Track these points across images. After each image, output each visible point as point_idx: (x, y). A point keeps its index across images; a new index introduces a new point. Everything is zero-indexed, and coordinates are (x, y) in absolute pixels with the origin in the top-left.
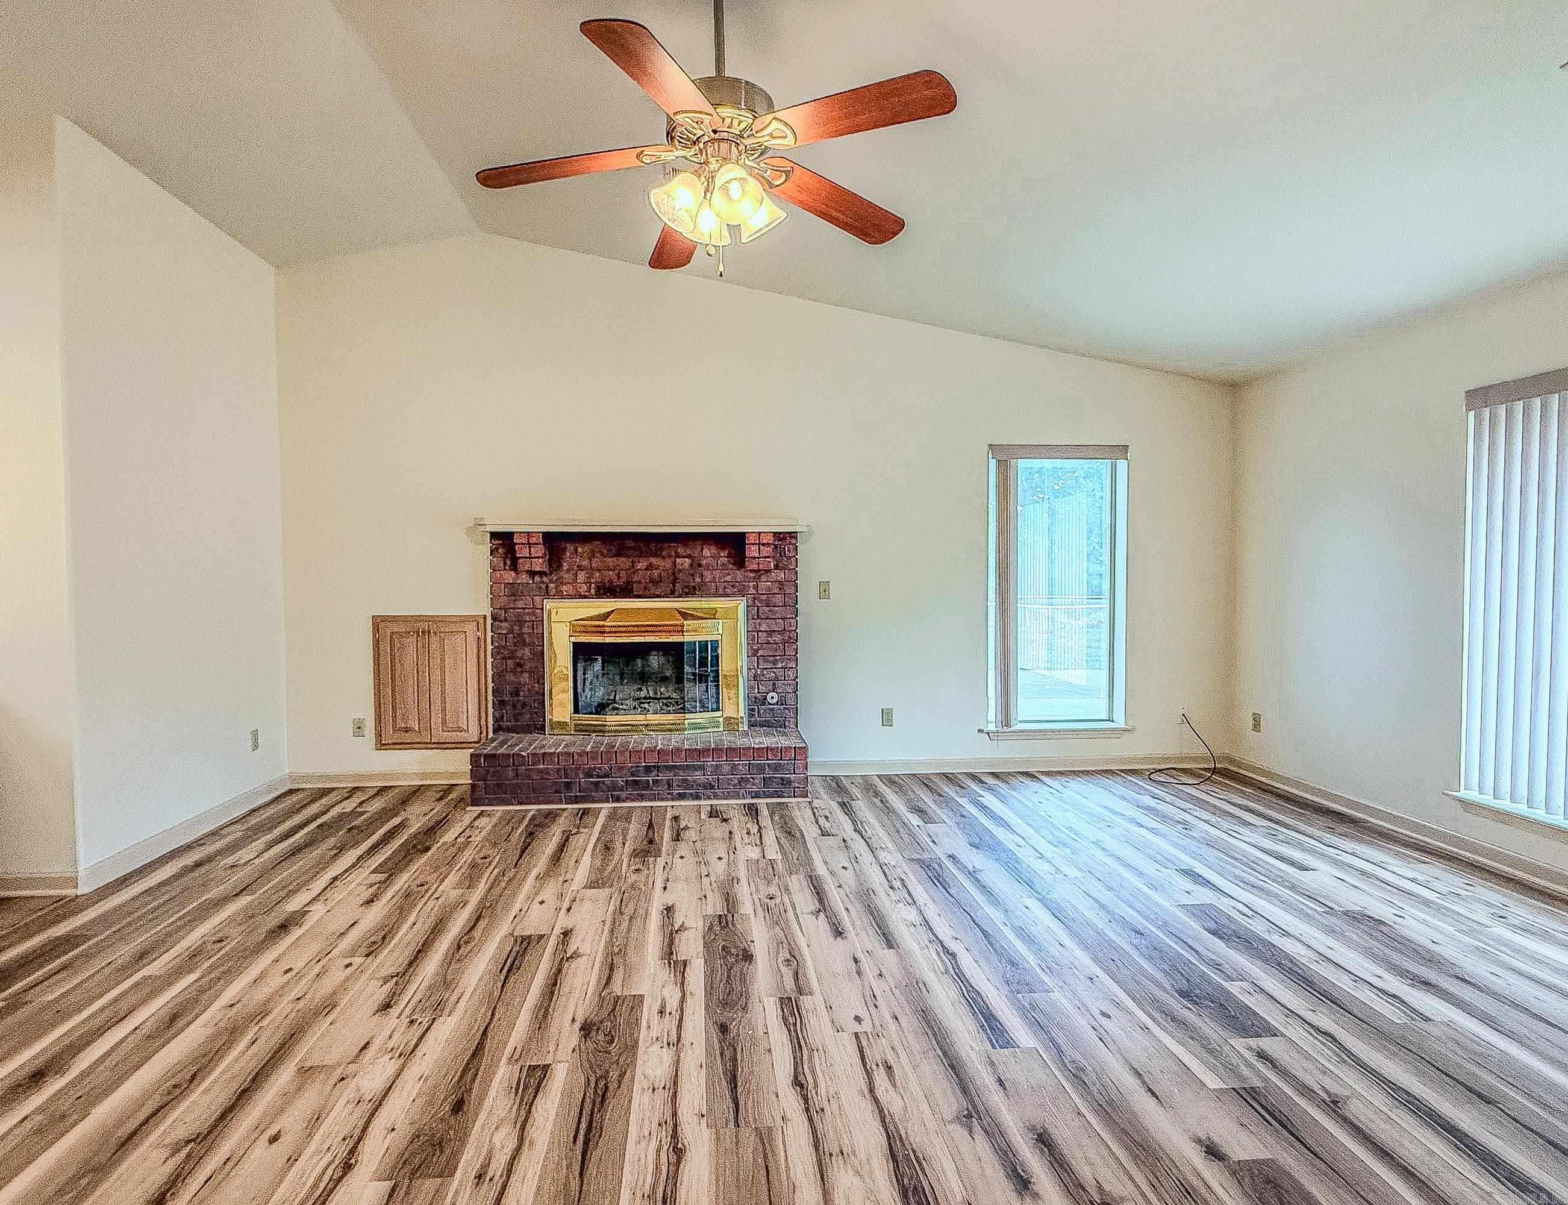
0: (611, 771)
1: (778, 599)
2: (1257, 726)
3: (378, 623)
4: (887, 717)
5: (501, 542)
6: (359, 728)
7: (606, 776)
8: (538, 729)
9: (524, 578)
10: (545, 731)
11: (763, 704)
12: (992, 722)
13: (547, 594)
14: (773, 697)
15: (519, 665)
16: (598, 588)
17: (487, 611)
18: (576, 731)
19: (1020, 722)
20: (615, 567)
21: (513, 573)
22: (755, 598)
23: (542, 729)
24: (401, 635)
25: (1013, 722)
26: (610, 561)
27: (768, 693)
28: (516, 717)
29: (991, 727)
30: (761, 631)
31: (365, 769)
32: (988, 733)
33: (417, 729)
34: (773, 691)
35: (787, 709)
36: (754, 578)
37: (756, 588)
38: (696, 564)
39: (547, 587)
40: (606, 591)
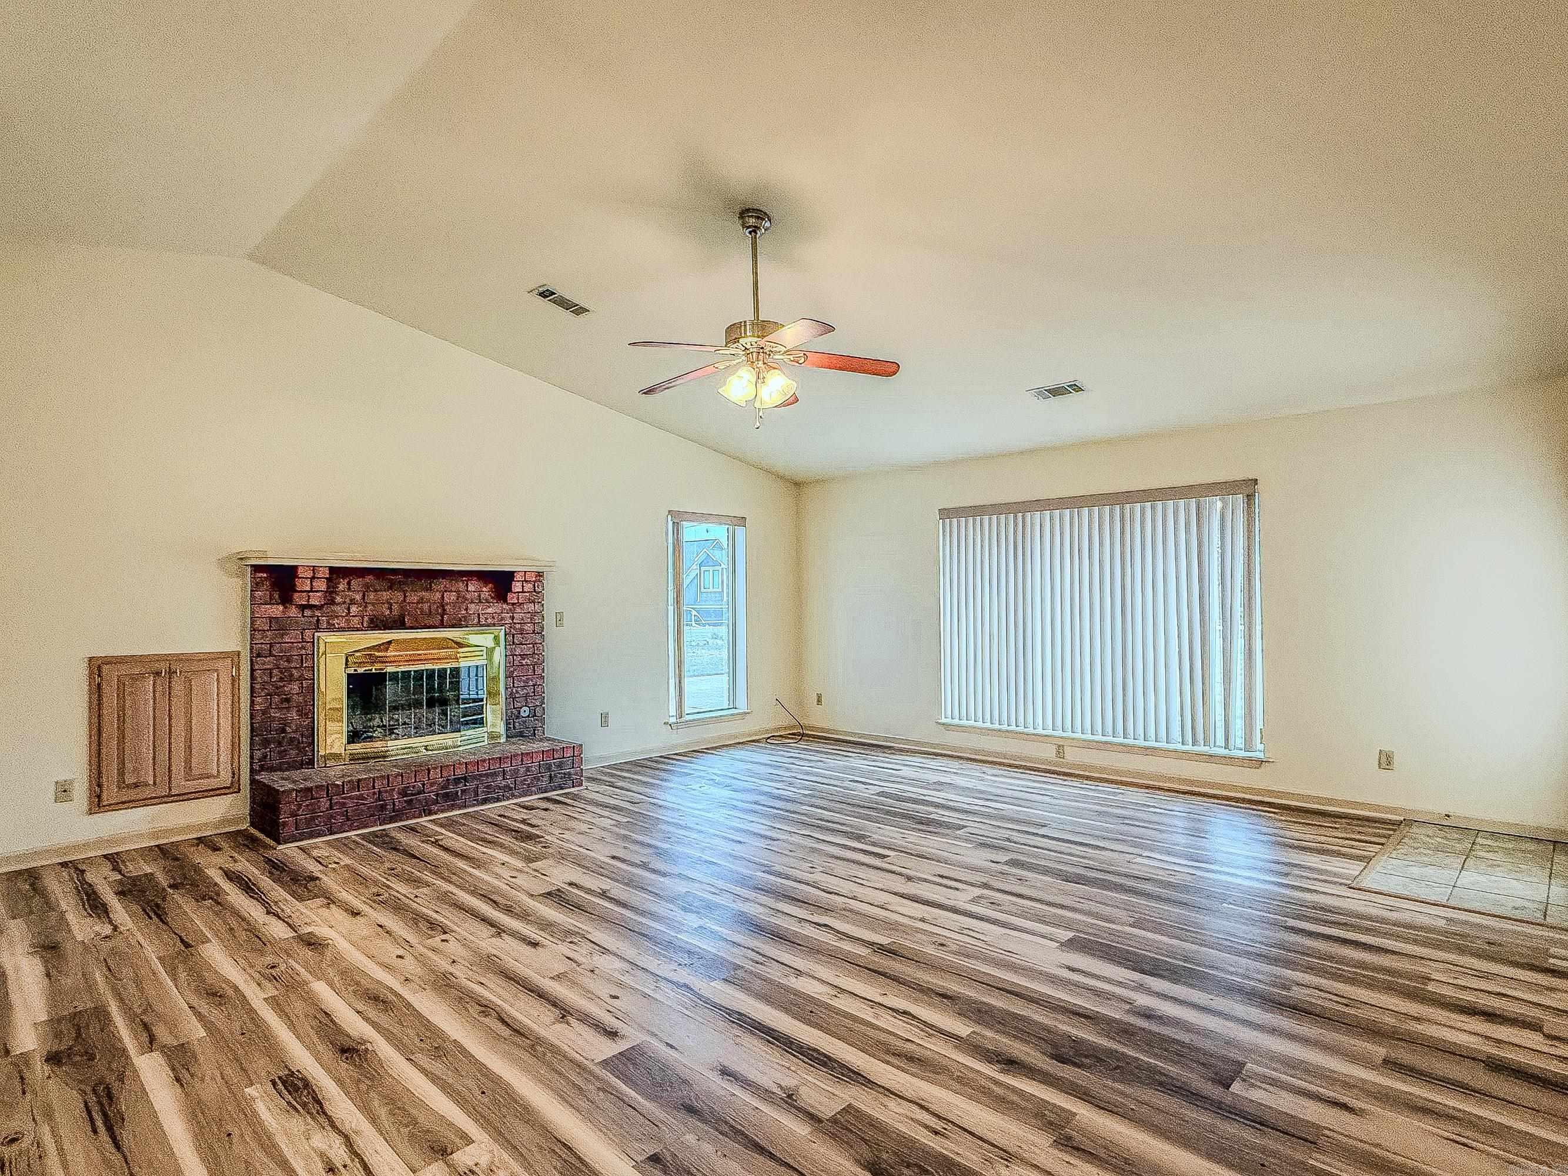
0: (424, 787)
1: (528, 627)
2: (819, 701)
3: (97, 667)
4: (604, 719)
5: (265, 575)
6: (63, 792)
7: (419, 793)
8: (307, 763)
9: (293, 612)
10: (314, 765)
11: (518, 717)
12: (673, 716)
13: (317, 627)
14: (525, 712)
15: (288, 700)
16: (371, 621)
17: (244, 647)
18: (350, 760)
19: (687, 714)
20: (388, 600)
21: (281, 608)
22: (511, 627)
23: (311, 763)
24: (134, 678)
25: (684, 714)
26: (385, 595)
27: (521, 708)
28: (282, 754)
29: (673, 720)
30: (516, 655)
31: (72, 839)
32: (670, 725)
33: (151, 782)
34: (526, 706)
35: (537, 720)
36: (510, 609)
37: (513, 618)
38: (461, 598)
39: (318, 620)
40: (377, 624)
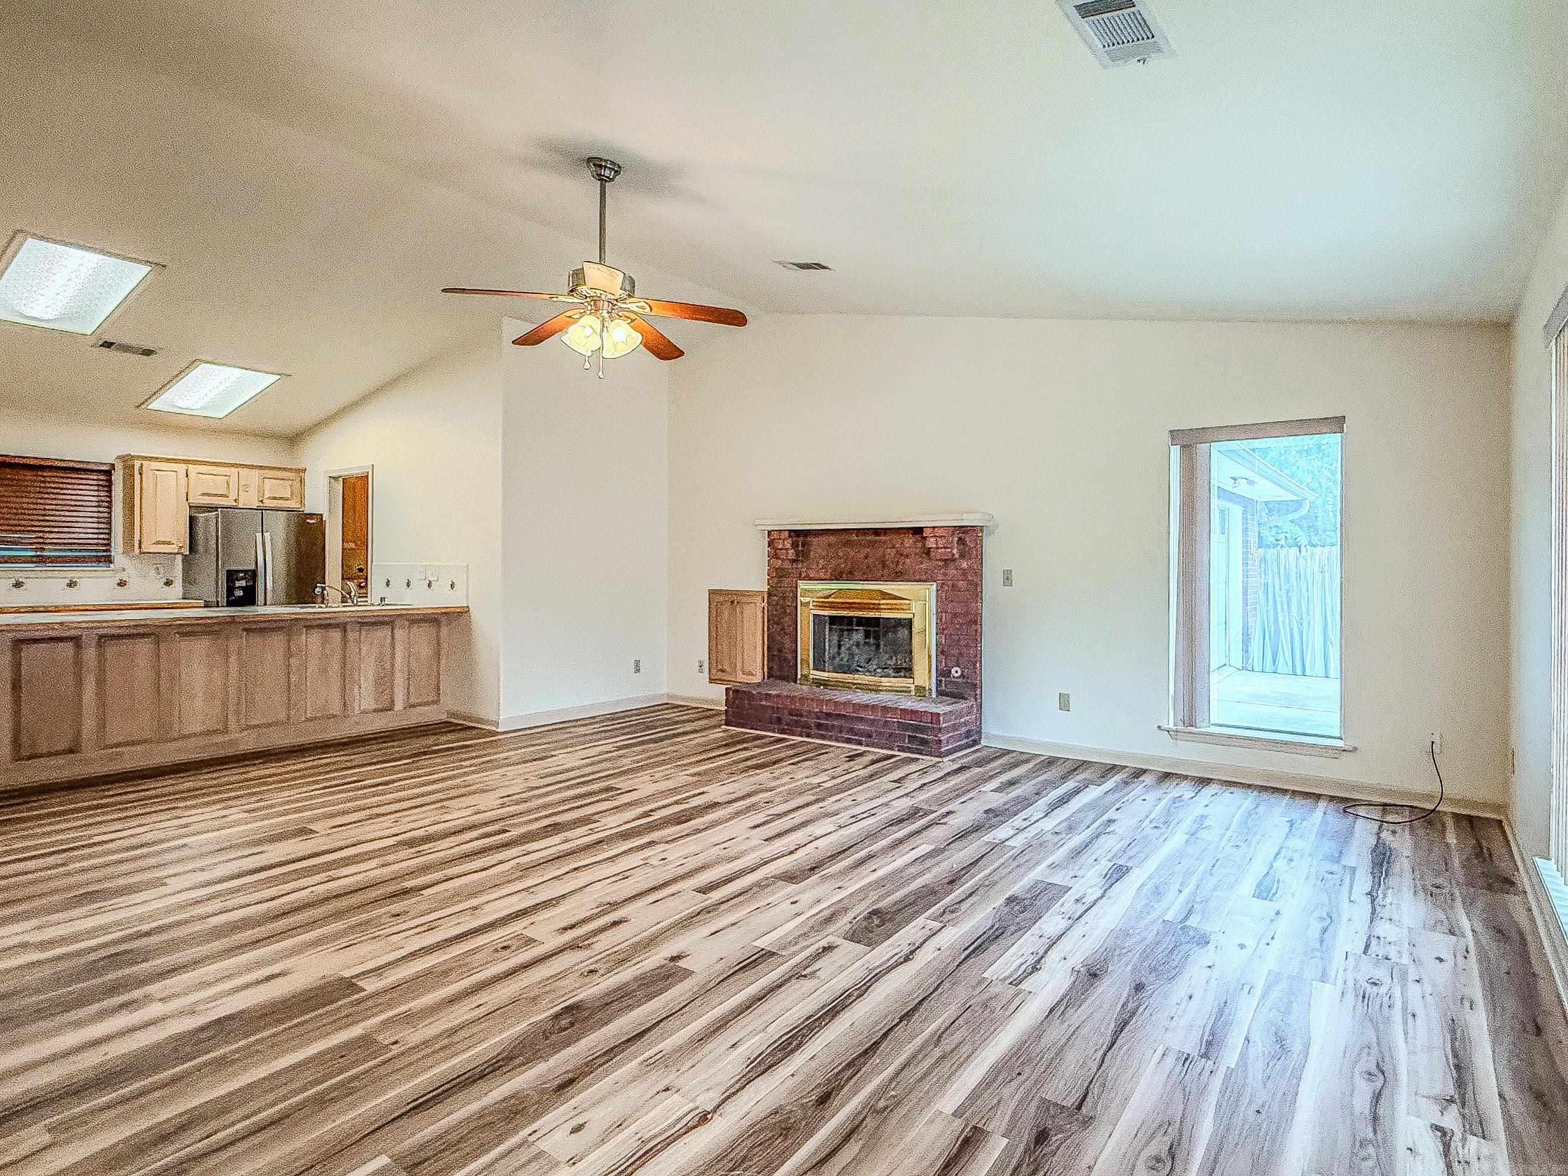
1: (962, 585)
3: (713, 593)
4: (1064, 702)
6: (701, 667)
8: (793, 679)
9: (787, 564)
10: (797, 681)
11: (949, 677)
13: (800, 577)
14: (959, 672)
15: (784, 629)
16: (832, 572)
17: (766, 588)
18: (812, 682)
20: (845, 556)
21: (779, 561)
22: (943, 584)
24: (722, 603)
25: (1199, 723)
26: (842, 552)
27: (955, 668)
28: (780, 668)
29: (1171, 726)
30: (949, 612)
32: (1168, 731)
33: (728, 671)
34: (960, 667)
35: (968, 683)
36: (943, 566)
37: (945, 574)
38: (899, 554)
39: (800, 571)
40: (837, 576)
